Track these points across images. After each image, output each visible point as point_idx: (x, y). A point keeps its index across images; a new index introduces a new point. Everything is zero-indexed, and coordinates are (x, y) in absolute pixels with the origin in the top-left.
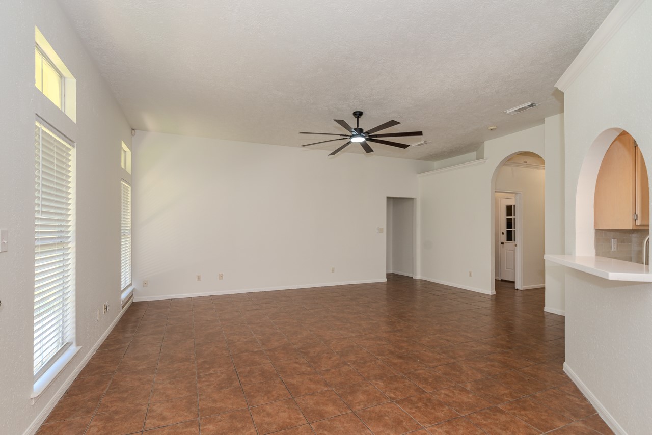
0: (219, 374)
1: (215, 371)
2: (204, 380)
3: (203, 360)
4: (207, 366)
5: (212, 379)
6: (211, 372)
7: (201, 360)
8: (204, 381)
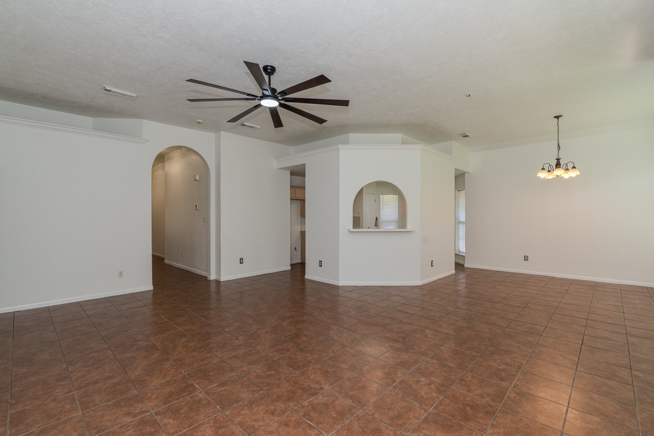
0: (498, 361)
1: (500, 365)
2: (516, 364)
3: (503, 383)
4: (503, 374)
5: (508, 360)
6: (504, 366)
7: (504, 384)
8: (517, 362)
